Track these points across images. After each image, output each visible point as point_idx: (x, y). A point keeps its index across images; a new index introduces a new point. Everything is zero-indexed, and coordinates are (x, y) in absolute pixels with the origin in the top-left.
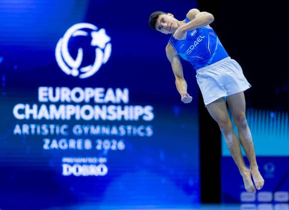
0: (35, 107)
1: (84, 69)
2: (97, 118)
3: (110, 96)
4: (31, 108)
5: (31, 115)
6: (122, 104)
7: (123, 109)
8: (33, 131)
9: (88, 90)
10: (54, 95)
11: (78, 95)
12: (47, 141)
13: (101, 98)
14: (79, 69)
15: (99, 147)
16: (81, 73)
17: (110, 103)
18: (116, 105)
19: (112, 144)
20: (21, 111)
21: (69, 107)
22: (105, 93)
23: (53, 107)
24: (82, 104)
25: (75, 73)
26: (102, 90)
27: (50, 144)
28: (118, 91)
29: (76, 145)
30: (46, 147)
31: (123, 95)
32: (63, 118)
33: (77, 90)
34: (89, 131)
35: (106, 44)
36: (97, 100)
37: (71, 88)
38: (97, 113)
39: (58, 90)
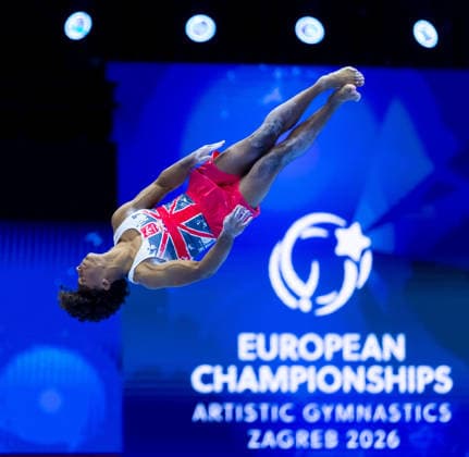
0: (232, 370)
1: (321, 300)
2: (347, 389)
3: (372, 348)
4: (225, 372)
5: (225, 385)
6: (394, 364)
7: (396, 372)
8: (229, 416)
9: (330, 337)
10: (268, 348)
11: (311, 347)
12: (255, 434)
13: (354, 352)
14: (313, 299)
15: (352, 445)
16: (316, 306)
17: (370, 362)
18: (383, 364)
19: (376, 439)
20: (207, 379)
21: (296, 369)
22: (362, 342)
23: (265, 371)
24: (320, 363)
25: (306, 306)
26: (356, 337)
27: (260, 440)
28: (387, 339)
29: (309, 440)
30: (253, 444)
31: (396, 347)
32: (284, 389)
33: (311, 337)
34: (333, 414)
35: (363, 253)
36: (348, 356)
37: (299, 335)
38: (348, 380)
39: (274, 338)
